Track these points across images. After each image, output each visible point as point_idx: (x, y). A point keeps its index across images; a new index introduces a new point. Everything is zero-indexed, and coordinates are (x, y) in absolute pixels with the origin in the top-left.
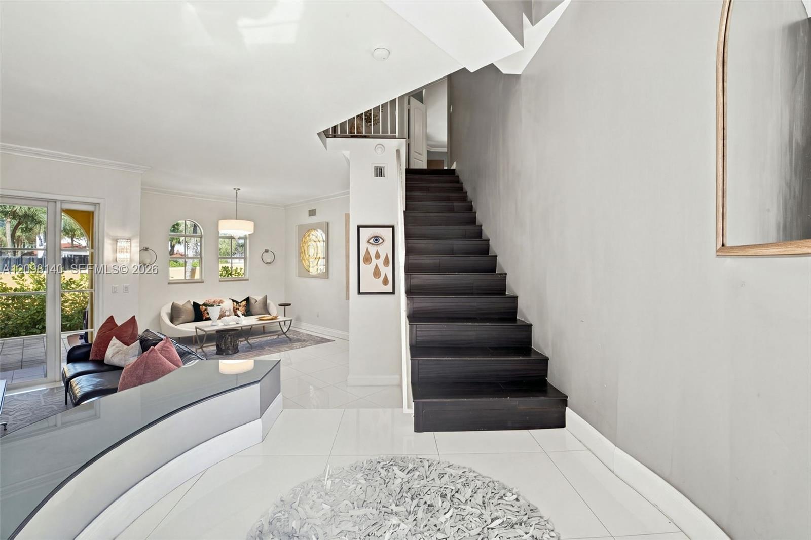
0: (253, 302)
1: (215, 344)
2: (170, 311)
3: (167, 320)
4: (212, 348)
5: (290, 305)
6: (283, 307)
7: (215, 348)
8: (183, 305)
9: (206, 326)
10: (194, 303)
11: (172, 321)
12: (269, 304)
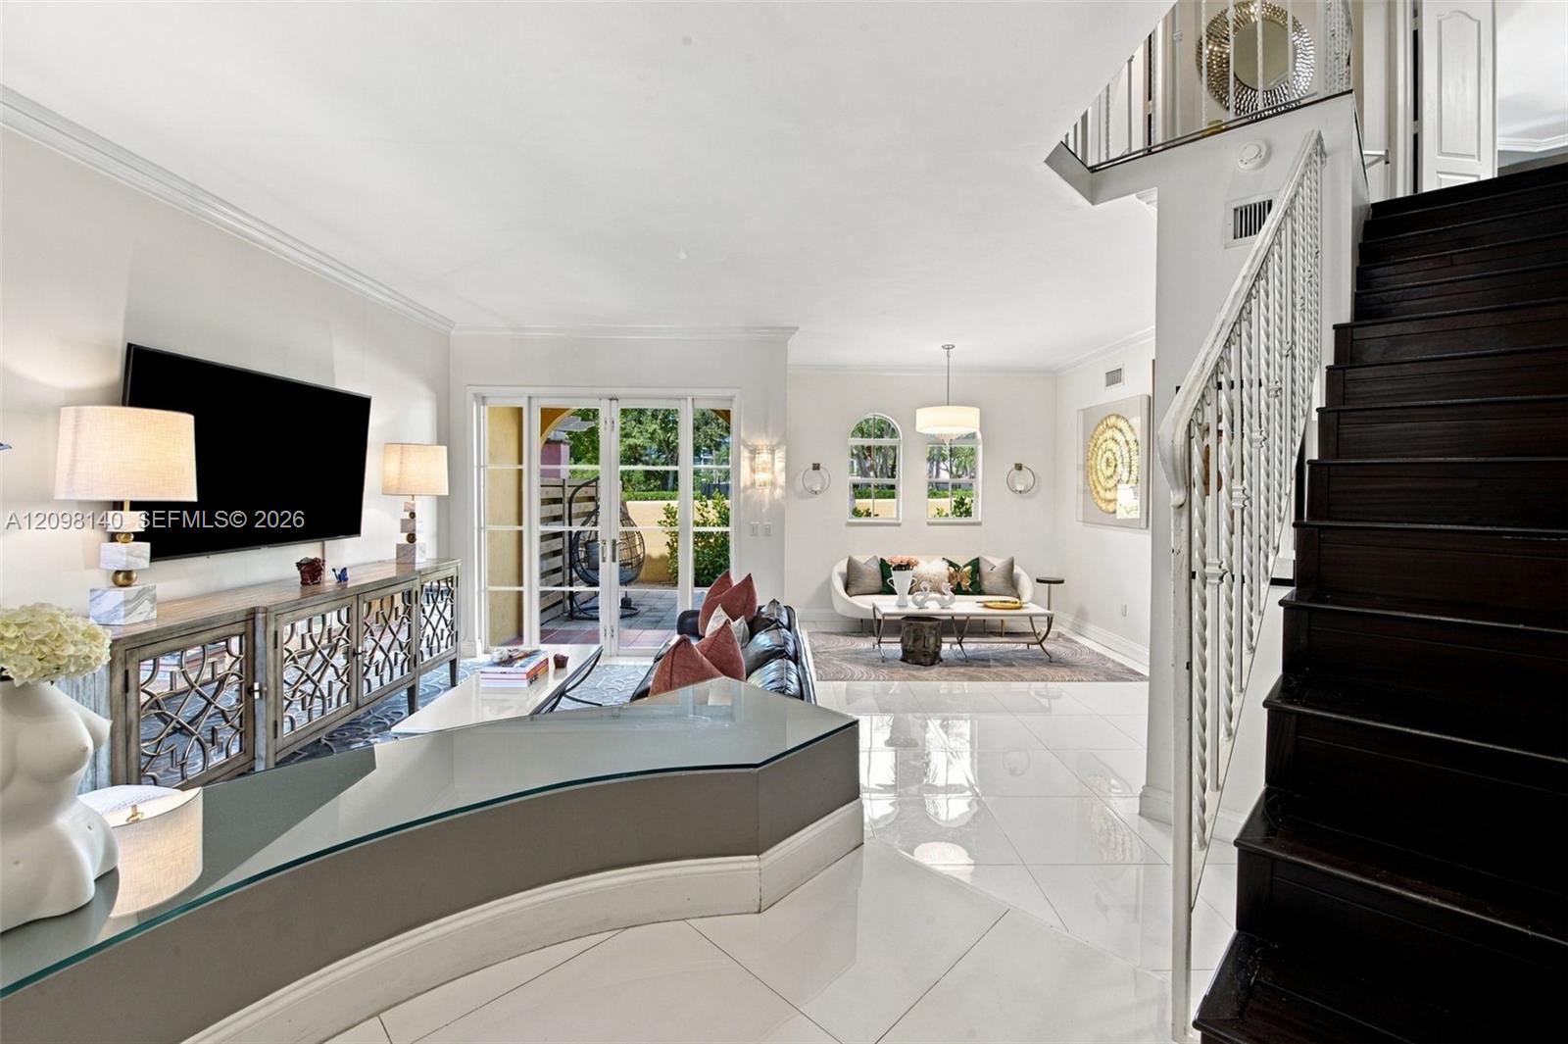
0: (985, 568)
1: (899, 639)
2: (845, 571)
3: (839, 585)
4: (893, 647)
5: (1062, 582)
6: (1047, 585)
7: (899, 647)
8: (866, 563)
9: (887, 605)
10: (882, 559)
11: (846, 588)
12: (1018, 576)
